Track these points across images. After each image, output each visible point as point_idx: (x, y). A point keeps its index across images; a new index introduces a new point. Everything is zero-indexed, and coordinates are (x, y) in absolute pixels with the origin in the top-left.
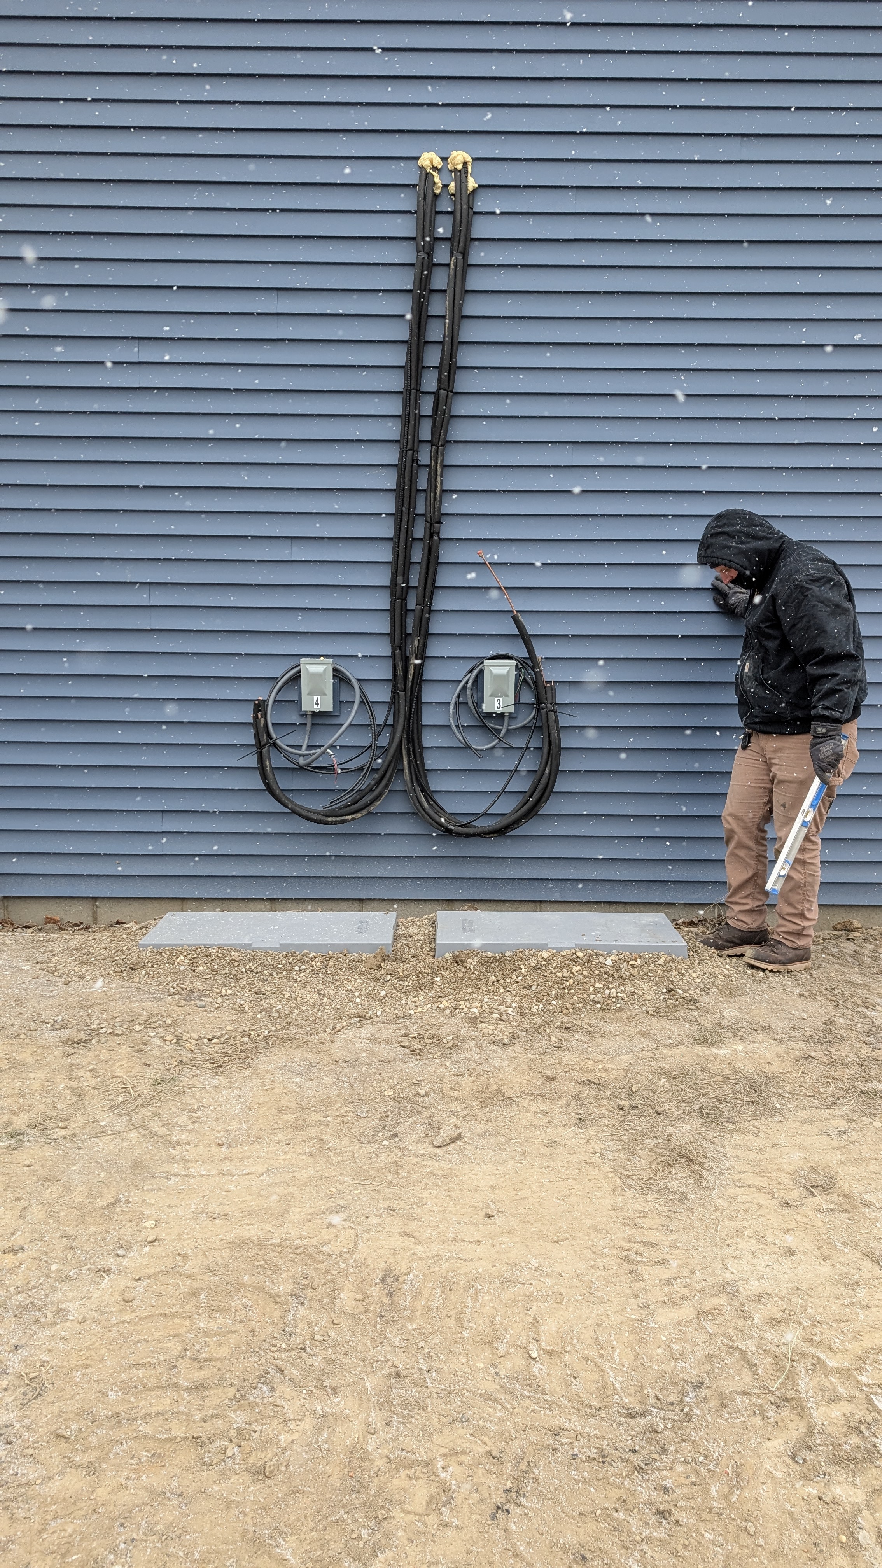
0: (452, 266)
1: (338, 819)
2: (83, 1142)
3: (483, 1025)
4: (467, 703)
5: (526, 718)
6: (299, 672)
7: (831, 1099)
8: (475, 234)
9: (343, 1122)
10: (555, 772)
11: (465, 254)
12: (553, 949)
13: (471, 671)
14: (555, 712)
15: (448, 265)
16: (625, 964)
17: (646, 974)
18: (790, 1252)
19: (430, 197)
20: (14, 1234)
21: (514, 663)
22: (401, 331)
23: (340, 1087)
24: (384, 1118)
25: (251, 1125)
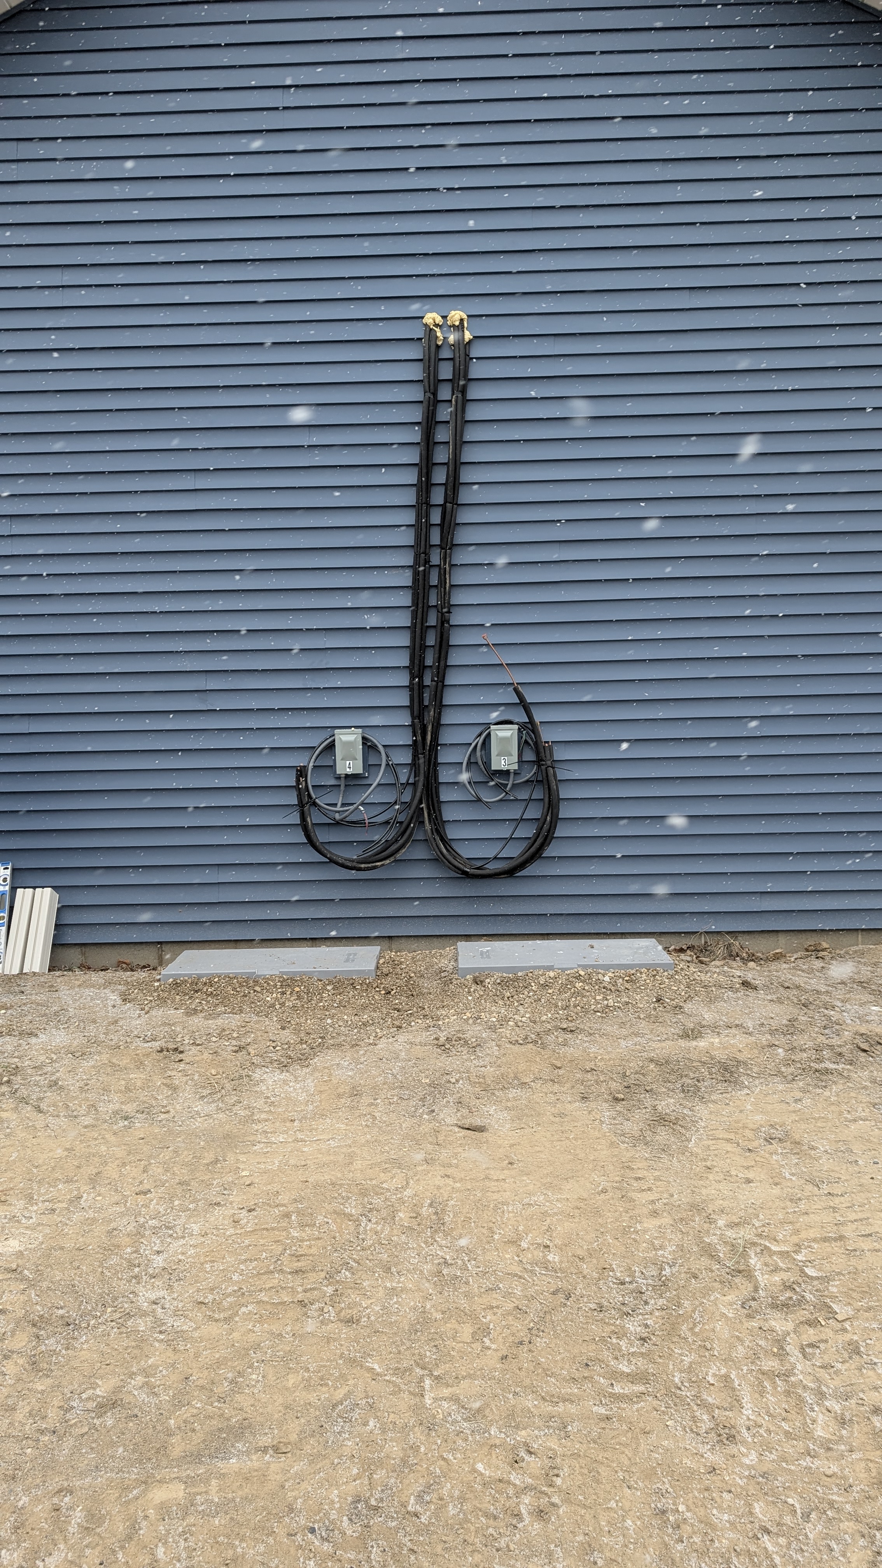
0: (453, 402)
1: (370, 865)
2: (182, 1122)
3: (501, 1030)
4: (477, 763)
5: (529, 774)
6: (334, 740)
7: (790, 1077)
8: (472, 375)
9: (390, 1102)
10: (556, 820)
11: (464, 391)
12: (559, 969)
13: (480, 735)
14: (553, 768)
15: (450, 401)
16: (621, 980)
17: (639, 987)
18: (749, 1181)
19: (433, 348)
20: (141, 1183)
21: (516, 727)
22: (413, 456)
23: (385, 1078)
24: (423, 1099)
25: (316, 1107)
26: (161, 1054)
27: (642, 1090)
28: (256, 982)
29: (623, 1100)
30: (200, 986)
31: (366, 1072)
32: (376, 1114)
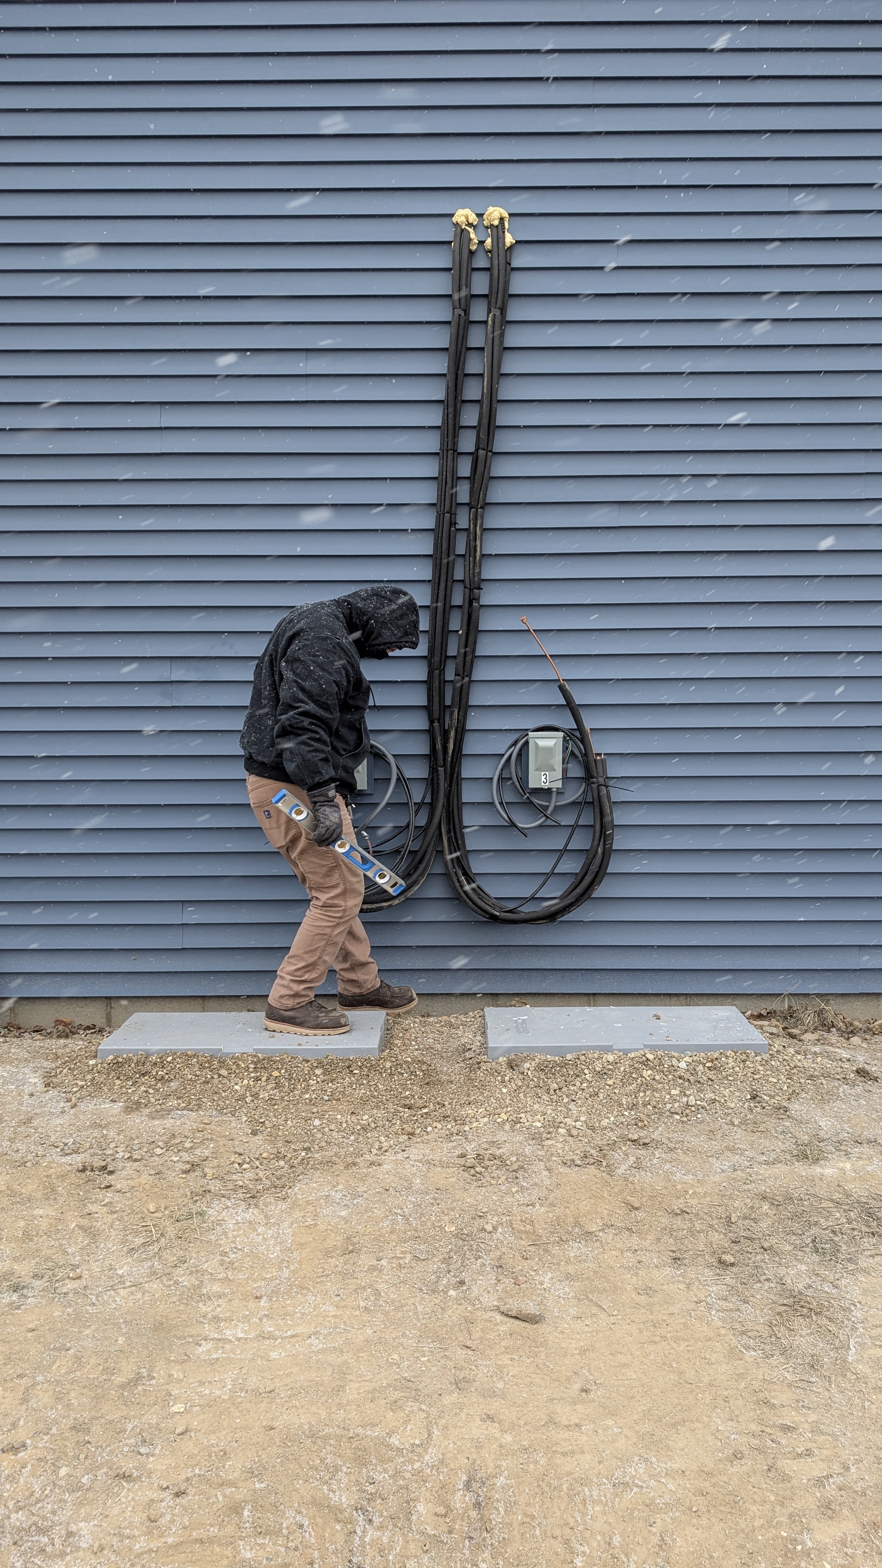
0: (490, 322)
1: (374, 906)
2: (97, 1296)
3: (549, 1142)
4: (510, 779)
5: (574, 794)
8: (513, 290)
9: (400, 1265)
10: (607, 853)
11: (503, 310)
12: (620, 1051)
13: (515, 744)
14: (607, 787)
15: (486, 322)
16: (701, 1067)
17: (726, 1078)
19: (465, 254)
20: (14, 1425)
21: (561, 734)
22: (436, 390)
23: (394, 1222)
24: (447, 1260)
25: (294, 1272)
26: (83, 1175)
27: (757, 1245)
28: (222, 1063)
29: (732, 1265)
30: (148, 1067)
31: (366, 1211)
32: (379, 1287)
